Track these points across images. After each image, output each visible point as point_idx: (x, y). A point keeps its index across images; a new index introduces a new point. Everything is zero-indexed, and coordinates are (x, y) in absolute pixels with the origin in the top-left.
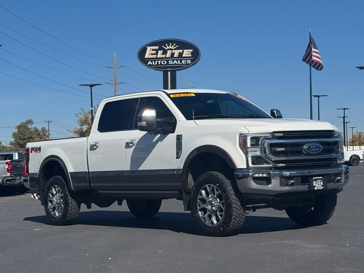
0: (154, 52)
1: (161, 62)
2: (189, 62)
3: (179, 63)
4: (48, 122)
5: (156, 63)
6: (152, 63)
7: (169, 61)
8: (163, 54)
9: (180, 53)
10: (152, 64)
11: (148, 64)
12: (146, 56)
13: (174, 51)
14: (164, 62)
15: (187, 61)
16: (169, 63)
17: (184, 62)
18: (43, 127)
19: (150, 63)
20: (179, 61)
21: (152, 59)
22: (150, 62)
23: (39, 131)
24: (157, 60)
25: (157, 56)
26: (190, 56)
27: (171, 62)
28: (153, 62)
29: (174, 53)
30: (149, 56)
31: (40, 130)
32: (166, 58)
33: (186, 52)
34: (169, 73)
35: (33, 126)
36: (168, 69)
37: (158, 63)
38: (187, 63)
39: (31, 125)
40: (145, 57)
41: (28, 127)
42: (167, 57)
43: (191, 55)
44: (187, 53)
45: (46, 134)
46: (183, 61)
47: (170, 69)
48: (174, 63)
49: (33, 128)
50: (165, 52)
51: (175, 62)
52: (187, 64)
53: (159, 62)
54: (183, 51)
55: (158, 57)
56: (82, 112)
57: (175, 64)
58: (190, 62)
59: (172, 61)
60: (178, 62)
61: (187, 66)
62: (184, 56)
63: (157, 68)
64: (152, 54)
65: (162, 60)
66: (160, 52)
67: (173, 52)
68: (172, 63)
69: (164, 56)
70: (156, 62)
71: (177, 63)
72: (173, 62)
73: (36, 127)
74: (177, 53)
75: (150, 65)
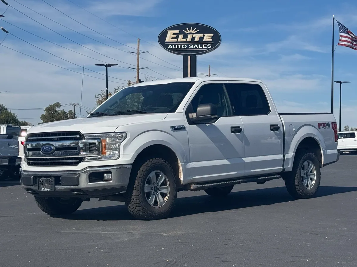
0: (175, 36)
1: (181, 46)
2: (209, 46)
3: (199, 47)
4: (74, 105)
5: (177, 47)
6: (173, 47)
9: (200, 37)
10: (172, 48)
11: (169, 48)
13: (194, 35)
14: (184, 46)
15: (208, 45)
16: (190, 47)
17: (204, 47)
18: (70, 110)
19: (170, 46)
20: (199, 45)
21: (172, 43)
24: (177, 44)
27: (191, 46)
29: (195, 37)
30: (170, 40)
31: (68, 112)
33: (207, 36)
34: (189, 57)
36: (188, 53)
37: (178, 47)
39: (59, 108)
40: (166, 41)
41: (56, 110)
42: (187, 41)
43: (212, 39)
44: (208, 37)
46: (203, 45)
50: (185, 36)
51: (196, 46)
54: (204, 36)
55: (178, 41)
56: (102, 94)
60: (198, 46)
61: (208, 50)
63: (178, 51)
64: (172, 38)
65: (182, 44)
66: (181, 36)
70: (177, 46)
71: (197, 47)
72: (193, 46)
73: (63, 110)
75: (170, 48)
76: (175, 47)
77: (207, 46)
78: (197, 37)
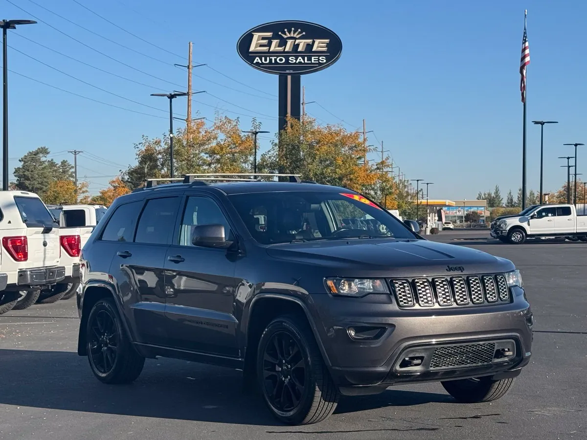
0: (265, 42)
1: (275, 60)
2: (323, 60)
3: (306, 61)
4: (75, 153)
5: (268, 61)
6: (261, 60)
7: (290, 58)
8: (279, 46)
9: (308, 45)
10: (260, 62)
11: (255, 62)
12: (252, 49)
13: (297, 41)
14: (281, 60)
15: (320, 58)
16: (290, 61)
17: (314, 61)
18: (64, 161)
19: (257, 60)
20: (306, 58)
21: (260, 54)
22: (257, 58)
23: (58, 166)
24: (270, 56)
25: (269, 49)
26: (325, 49)
27: (292, 60)
28: (263, 58)
29: (298, 45)
30: (256, 49)
31: (60, 164)
32: (284, 52)
33: (319, 43)
34: (289, 77)
35: (49, 158)
36: (288, 71)
37: (271, 60)
38: (320, 61)
39: (46, 157)
40: (250, 51)
41: (40, 159)
42: (286, 50)
43: (327, 48)
44: (320, 45)
45: (68, 171)
46: (313, 58)
47: (292, 72)
48: (297, 62)
49: (49, 161)
50: (283, 43)
51: (300, 59)
52: (320, 64)
53: (273, 58)
54: (314, 42)
55: (270, 51)
56: (144, 142)
57: (300, 63)
58: (325, 61)
59: (294, 58)
60: (304, 60)
61: (319, 67)
62: (314, 49)
63: (270, 68)
64: (261, 46)
65: (278, 56)
66: (275, 42)
67: (296, 43)
68: (294, 61)
69: (281, 49)
70: (268, 58)
71: (303, 62)
72: (296, 60)
73: (52, 160)
74: (302, 44)
75: (257, 63)
76: (266, 60)
77: (319, 60)
78: (303, 43)
